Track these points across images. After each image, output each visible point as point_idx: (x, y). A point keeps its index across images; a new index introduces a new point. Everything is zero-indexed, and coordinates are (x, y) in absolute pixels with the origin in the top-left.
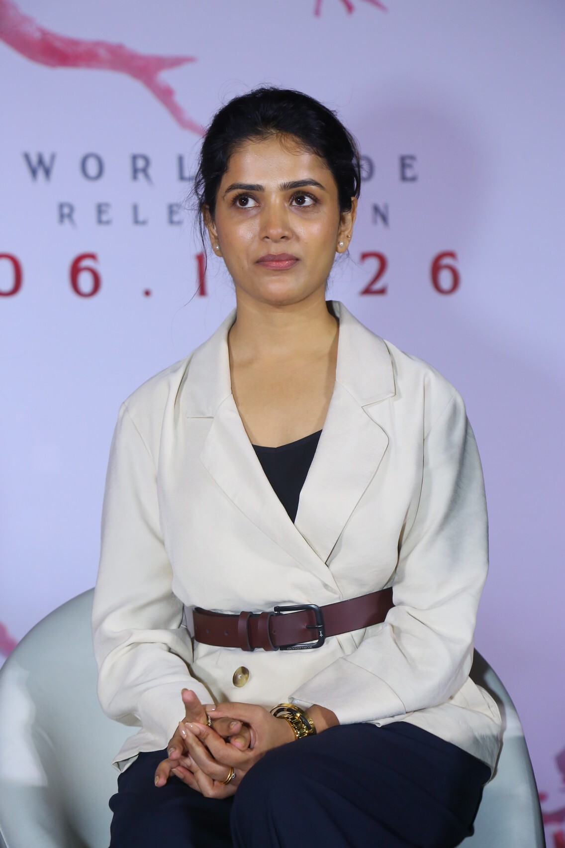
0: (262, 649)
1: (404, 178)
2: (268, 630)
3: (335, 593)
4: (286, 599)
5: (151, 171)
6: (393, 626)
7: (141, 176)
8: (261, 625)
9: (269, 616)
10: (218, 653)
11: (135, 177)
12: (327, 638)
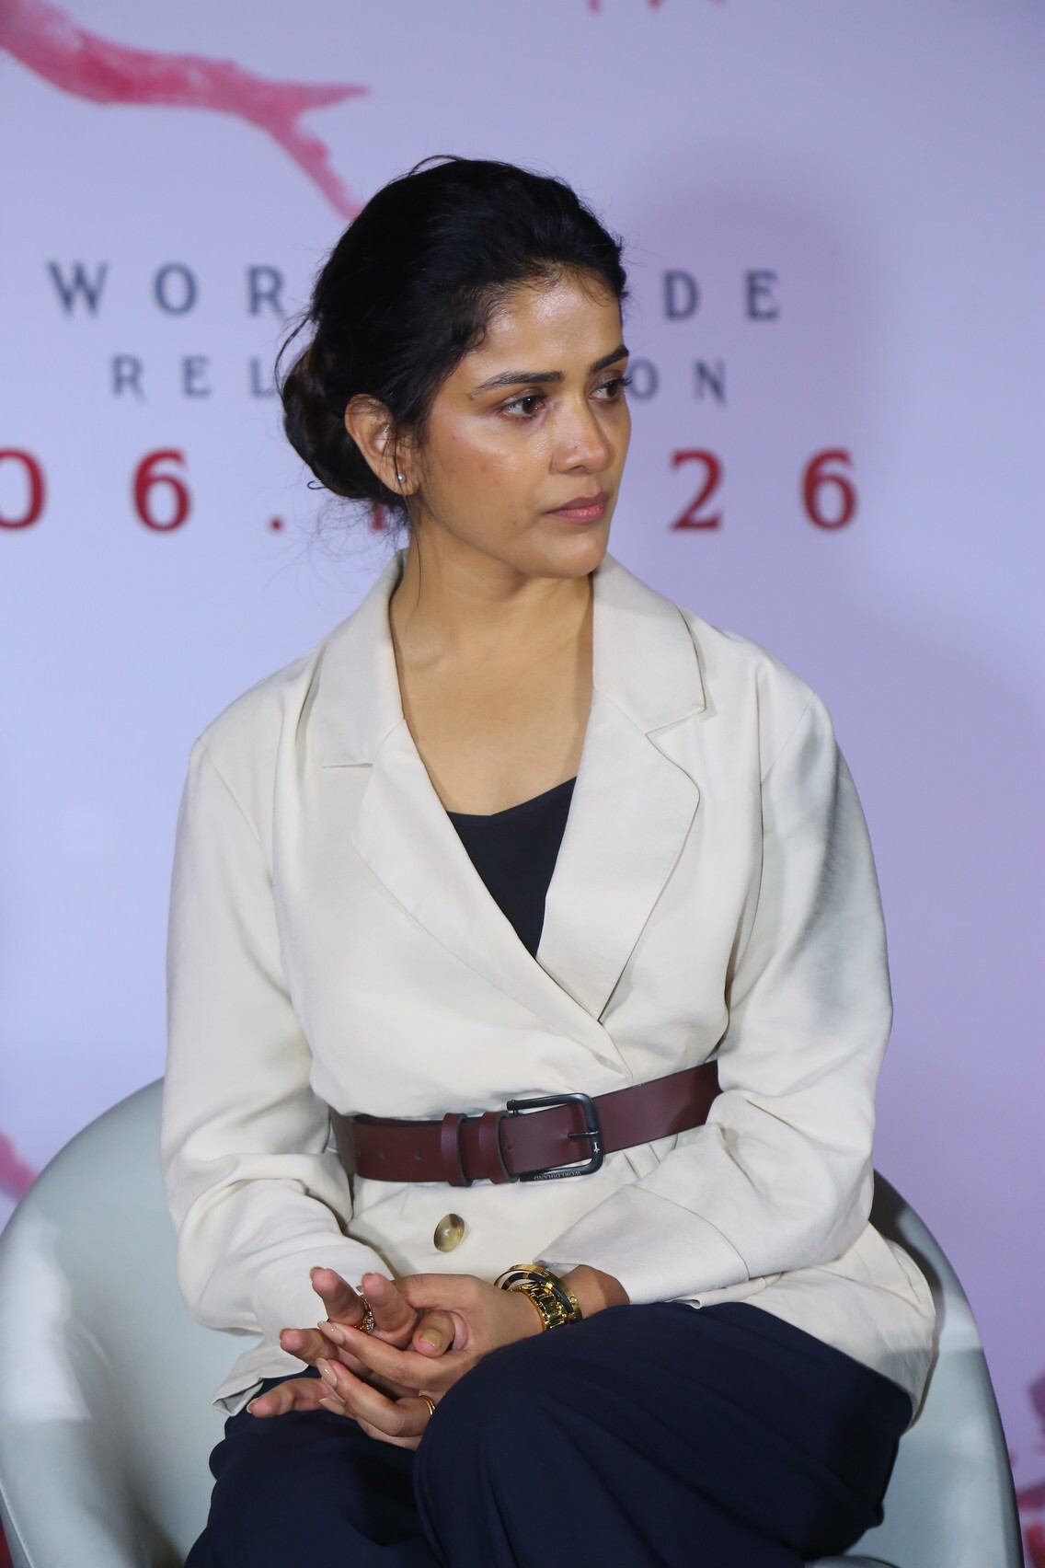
0: (488, 1181)
1: (753, 313)
2: (498, 1146)
3: (618, 1070)
4: (528, 1086)
5: (285, 298)
6: (723, 1129)
7: (265, 307)
8: (485, 1136)
9: (498, 1119)
10: (403, 1195)
12: (607, 1155)
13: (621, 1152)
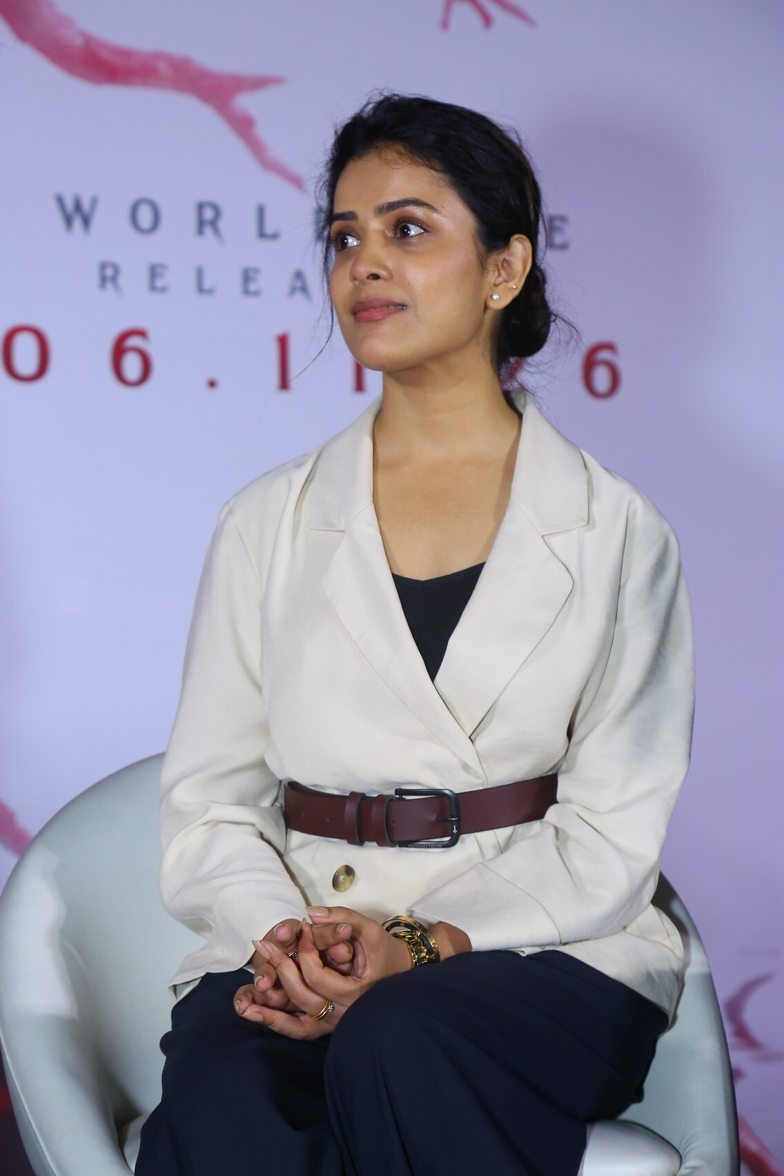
0: (375, 844)
2: (385, 819)
3: (478, 778)
4: (412, 780)
5: (223, 224)
6: (557, 829)
7: (208, 230)
8: (376, 812)
9: (387, 800)
10: (315, 845)
11: (200, 231)
12: (463, 836)
13: (472, 834)
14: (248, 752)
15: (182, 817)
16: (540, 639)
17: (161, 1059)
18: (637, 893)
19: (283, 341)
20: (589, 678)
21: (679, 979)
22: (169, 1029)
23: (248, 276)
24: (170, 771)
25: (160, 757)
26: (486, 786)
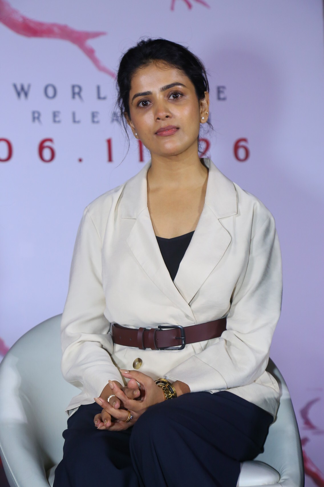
0: (150, 349)
2: (154, 339)
3: (193, 321)
4: (164, 322)
5: (83, 94)
6: (226, 341)
7: (77, 97)
8: (151, 336)
9: (155, 330)
10: (126, 350)
12: (187, 345)
13: (191, 344)
14: (97, 312)
15: (70, 339)
16: (218, 262)
17: (63, 440)
18: (259, 366)
19: (109, 142)
20: (239, 278)
21: (278, 401)
22: (66, 428)
23: (94, 115)
24: (65, 320)
25: (61, 315)
26: (196, 324)
